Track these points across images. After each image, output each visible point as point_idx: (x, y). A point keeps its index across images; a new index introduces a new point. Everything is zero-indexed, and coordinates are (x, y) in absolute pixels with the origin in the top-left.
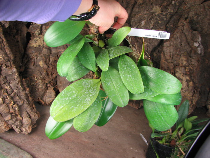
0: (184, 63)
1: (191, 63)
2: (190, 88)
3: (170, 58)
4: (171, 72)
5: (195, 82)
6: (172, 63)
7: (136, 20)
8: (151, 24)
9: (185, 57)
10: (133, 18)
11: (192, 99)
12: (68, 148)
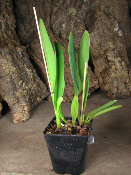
0: (112, 46)
1: (117, 46)
2: (124, 67)
3: (98, 46)
4: (104, 57)
5: (126, 61)
6: (101, 49)
7: (56, 25)
8: (71, 25)
9: (111, 41)
10: (54, 25)
11: (129, 76)
12: (35, 150)
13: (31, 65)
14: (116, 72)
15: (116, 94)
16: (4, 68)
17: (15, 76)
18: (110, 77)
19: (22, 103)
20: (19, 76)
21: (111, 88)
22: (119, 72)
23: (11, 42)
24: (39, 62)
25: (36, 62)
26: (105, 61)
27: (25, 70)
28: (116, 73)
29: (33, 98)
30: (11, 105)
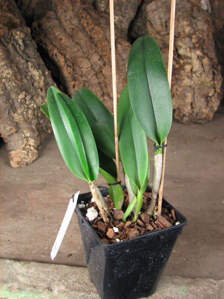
0: (187, 29)
1: (197, 28)
2: (207, 68)
3: (163, 27)
5: (211, 57)
6: (168, 34)
9: (186, 19)
11: (214, 84)
12: (44, 219)
13: (41, 61)
14: (192, 76)
15: (189, 117)
17: (11, 85)
18: (180, 86)
19: (25, 132)
20: (18, 86)
21: (180, 105)
22: (196, 76)
23: (4, 16)
24: (56, 55)
25: (50, 55)
27: (30, 71)
28: (191, 78)
29: (44, 121)
30: (6, 136)
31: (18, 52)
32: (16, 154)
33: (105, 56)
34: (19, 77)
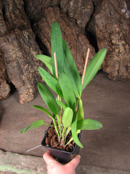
0: (117, 29)
1: (123, 28)
2: (128, 50)
3: (104, 28)
4: (108, 40)
6: (106, 32)
7: (64, 2)
8: (79, 3)
9: (116, 24)
10: (61, 2)
13: (38, 47)
14: (119, 55)
15: (116, 77)
16: (11, 54)
17: (21, 61)
18: (112, 61)
19: (27, 85)
20: (25, 61)
21: (112, 71)
22: (121, 55)
23: (19, 22)
24: (46, 42)
25: (43, 42)
26: (109, 43)
27: (31, 52)
28: (118, 56)
29: (38, 79)
30: (18, 87)
31: (25, 42)
32: (23, 97)
33: (72, 43)
34: (25, 56)
